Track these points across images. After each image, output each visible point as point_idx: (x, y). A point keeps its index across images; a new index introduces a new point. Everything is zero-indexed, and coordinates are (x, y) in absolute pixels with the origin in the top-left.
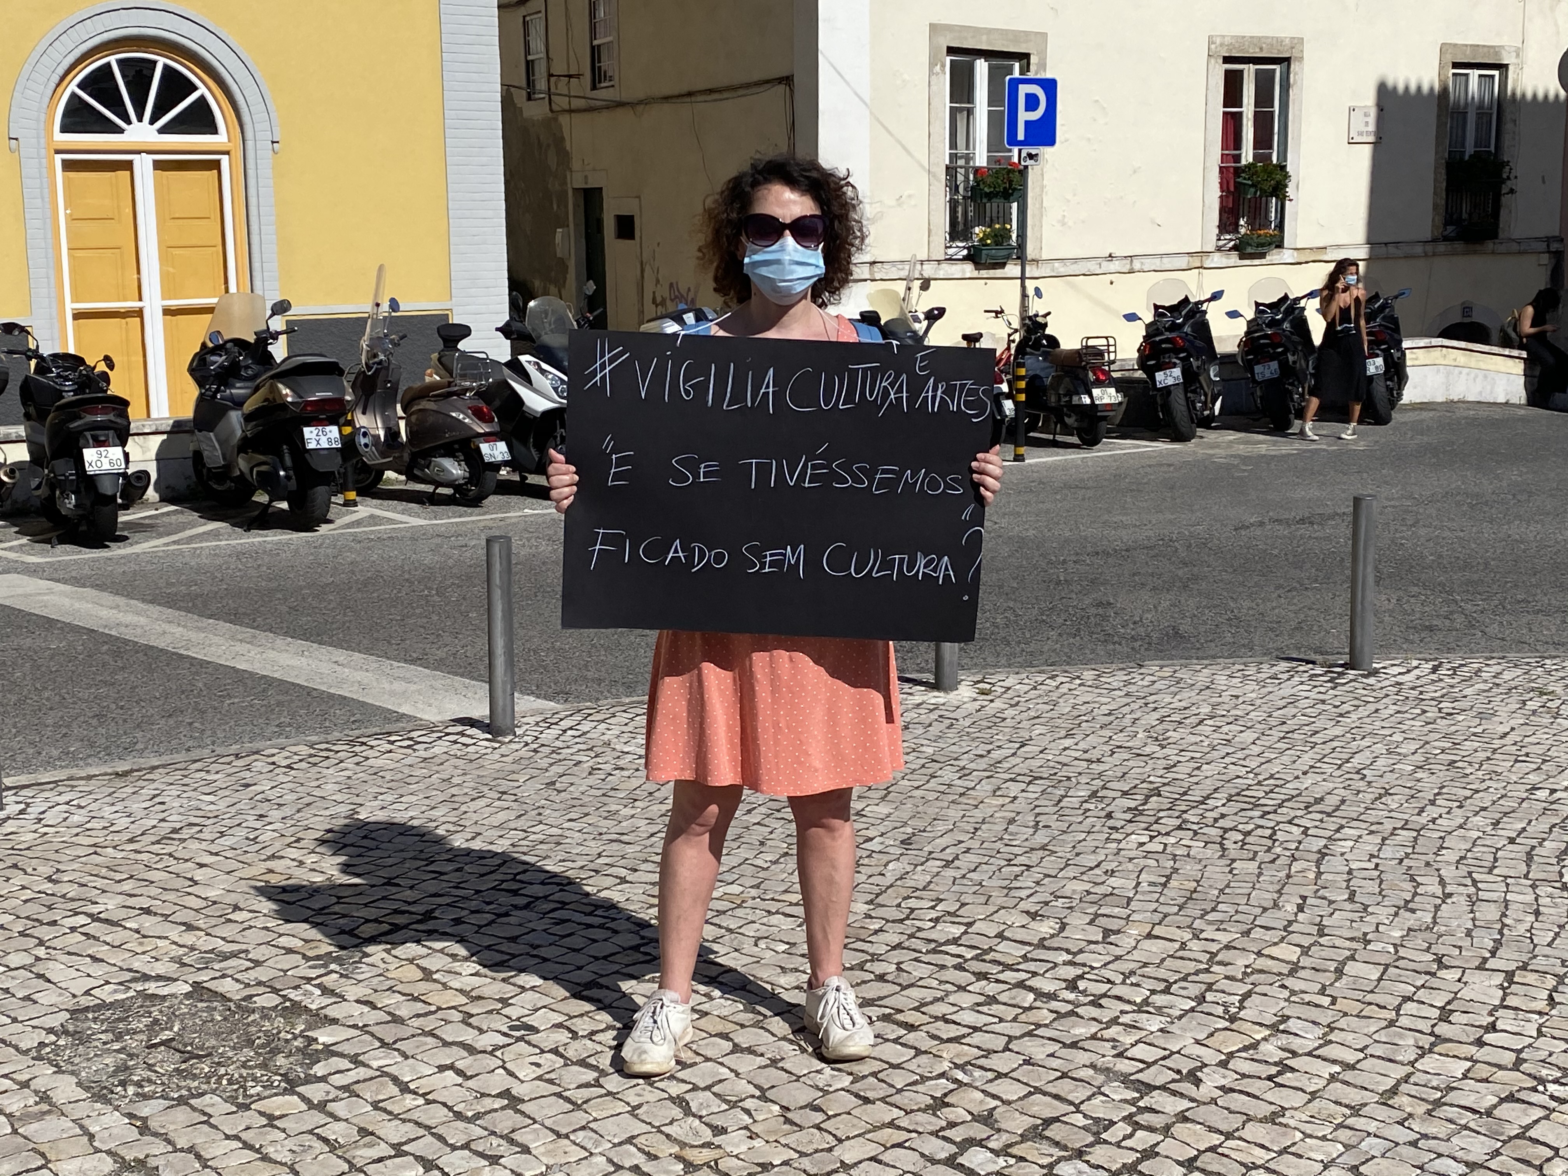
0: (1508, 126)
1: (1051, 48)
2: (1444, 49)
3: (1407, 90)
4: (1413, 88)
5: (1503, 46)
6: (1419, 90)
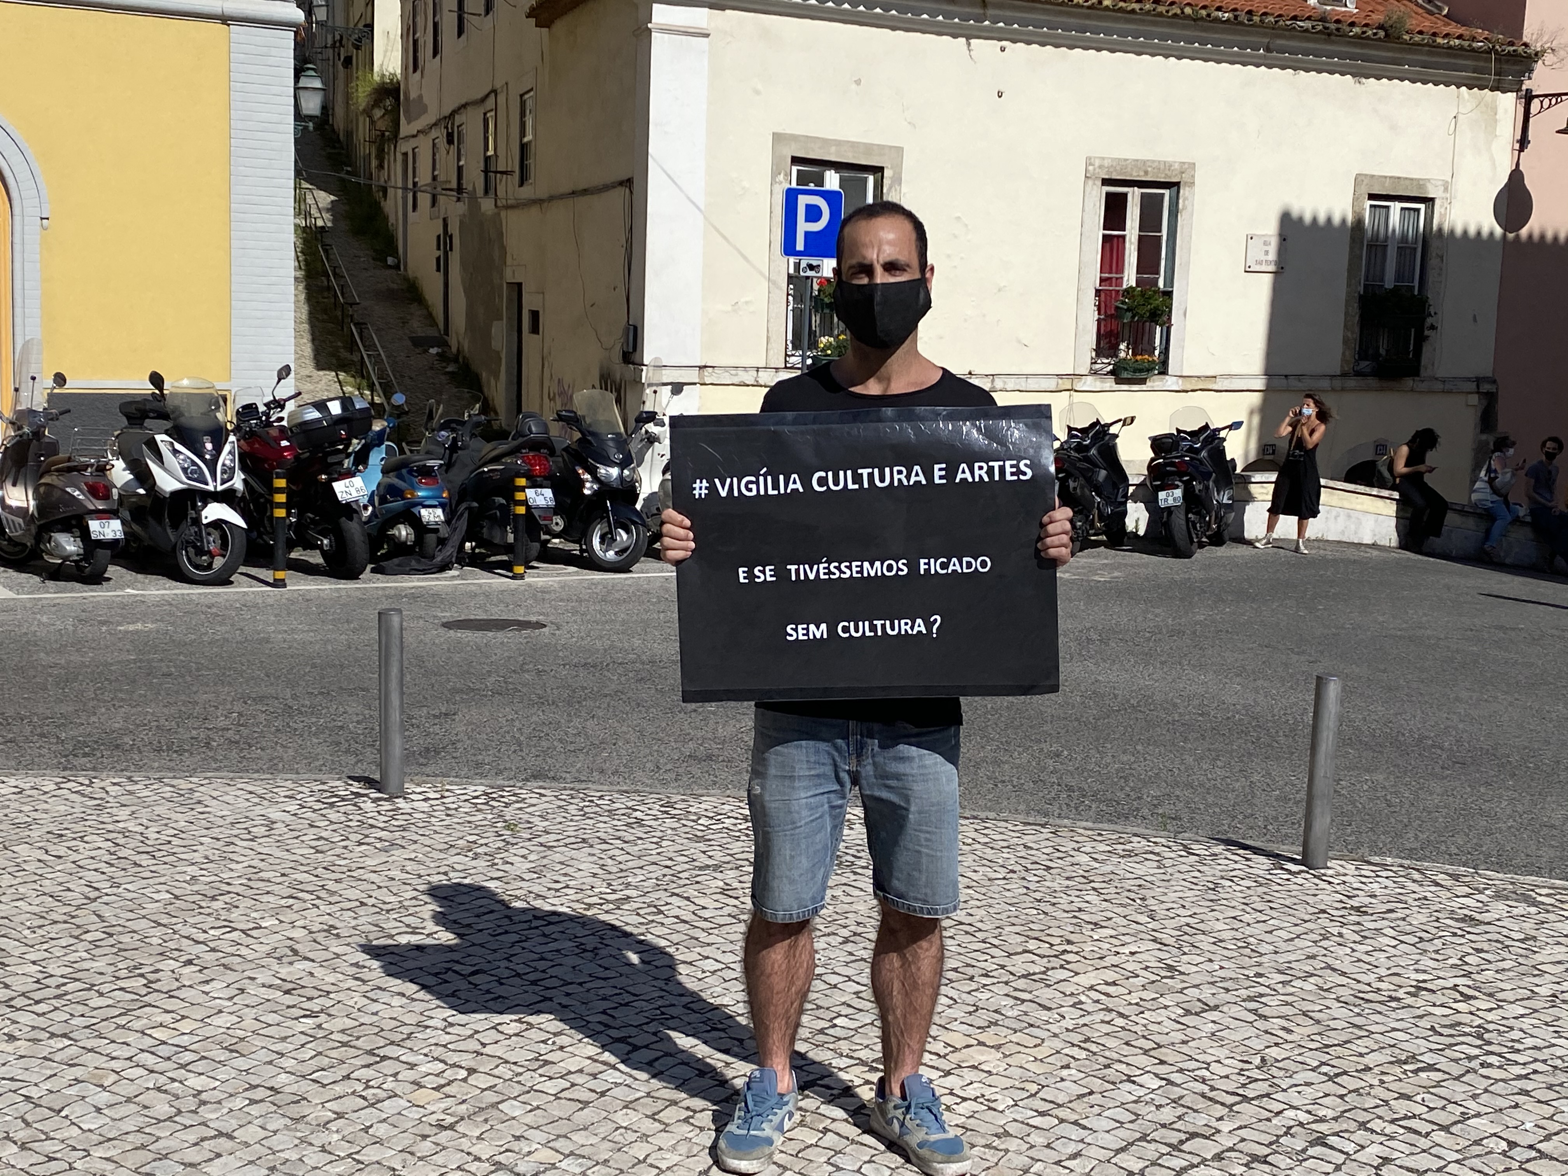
0: (1433, 262)
1: (908, 163)
2: (1359, 179)
3: (1315, 220)
4: (1322, 219)
5: (1429, 180)
6: (1329, 220)
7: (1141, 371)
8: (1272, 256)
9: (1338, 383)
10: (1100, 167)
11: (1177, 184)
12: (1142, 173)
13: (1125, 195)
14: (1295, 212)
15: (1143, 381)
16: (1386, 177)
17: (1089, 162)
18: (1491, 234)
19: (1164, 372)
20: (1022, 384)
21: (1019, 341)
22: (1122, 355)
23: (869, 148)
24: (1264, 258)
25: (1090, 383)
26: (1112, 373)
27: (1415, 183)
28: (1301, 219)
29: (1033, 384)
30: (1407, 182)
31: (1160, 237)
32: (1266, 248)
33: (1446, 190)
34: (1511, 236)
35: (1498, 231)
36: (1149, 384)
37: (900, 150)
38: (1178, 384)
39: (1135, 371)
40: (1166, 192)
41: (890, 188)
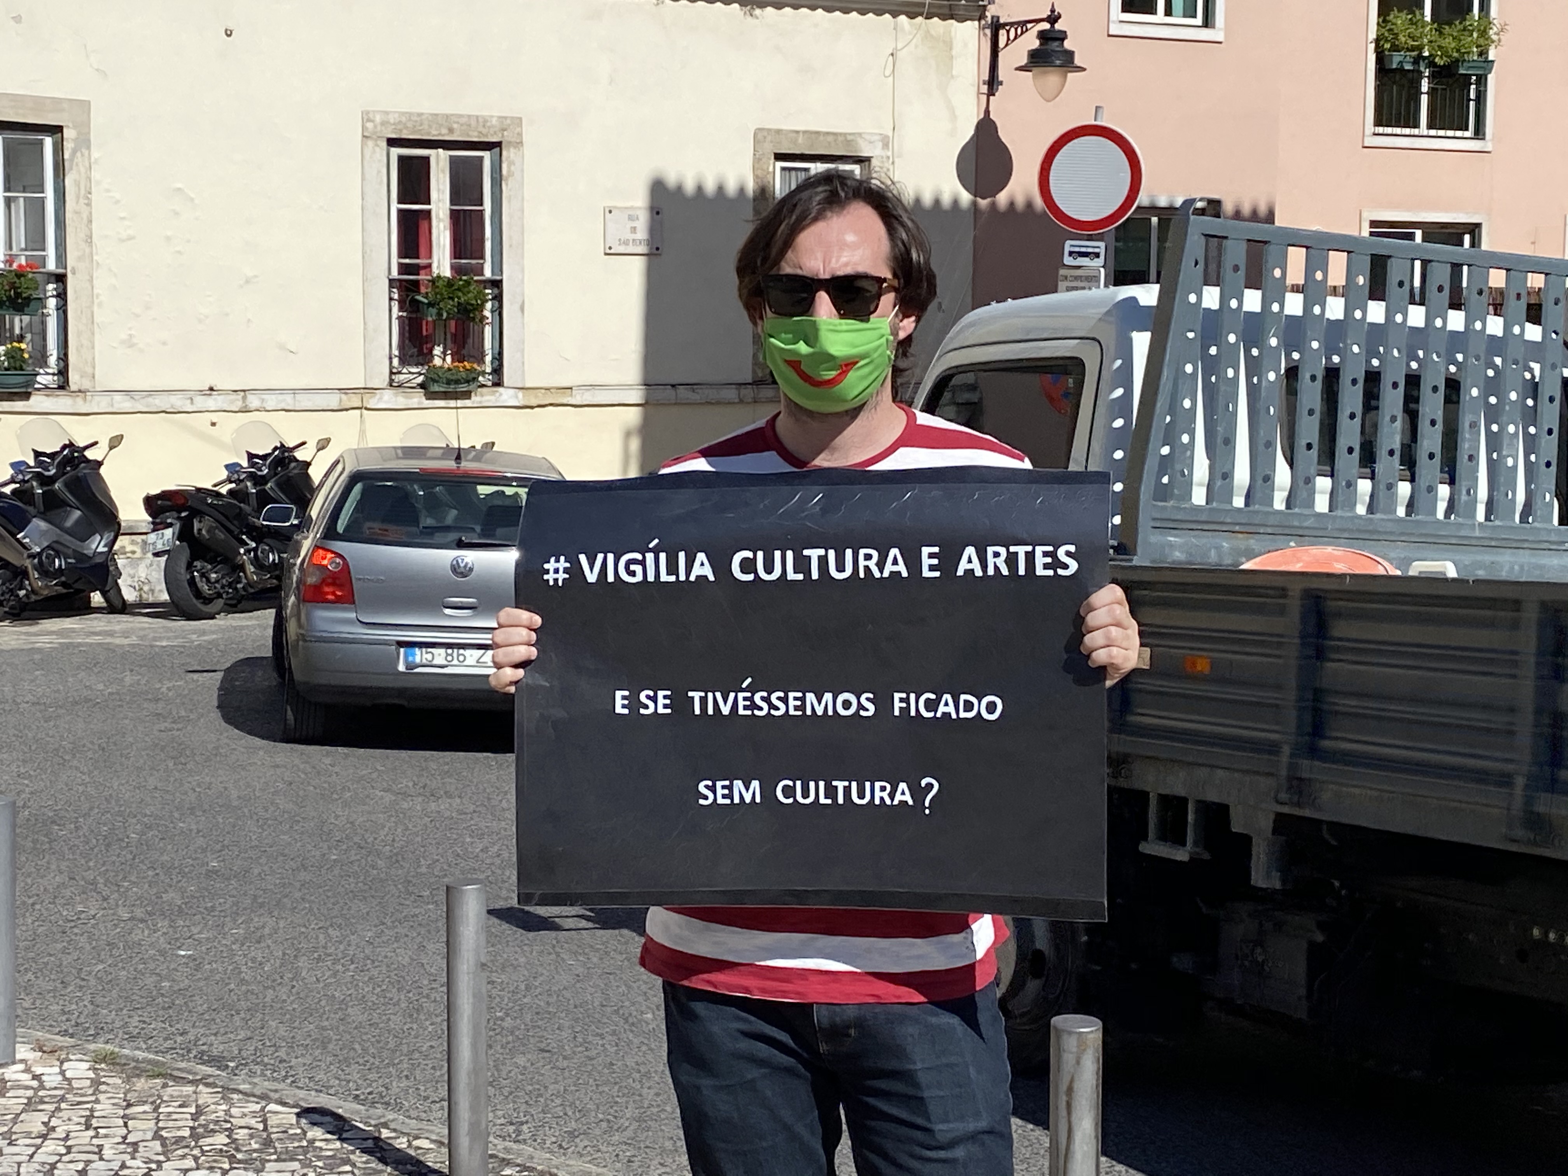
1: (97, 119)
2: (760, 136)
3: (700, 189)
4: (710, 187)
5: (860, 134)
6: (721, 189)
7: (457, 382)
8: (642, 234)
9: (748, 392)
10: (383, 124)
11: (499, 144)
12: (444, 131)
13: (427, 159)
14: (671, 179)
15: (467, 395)
16: (797, 132)
17: (366, 117)
18: (956, 203)
19: (498, 383)
20: (288, 401)
21: (282, 347)
22: (437, 362)
23: (39, 102)
24: (631, 237)
25: (389, 398)
26: (422, 386)
27: (840, 139)
28: (679, 189)
29: (305, 401)
30: (830, 138)
31: (481, 212)
32: (634, 224)
33: (886, 146)
34: (983, 203)
35: (966, 197)
36: (475, 399)
37: (85, 106)
38: (520, 399)
39: (449, 382)
40: (486, 155)
41: (74, 152)
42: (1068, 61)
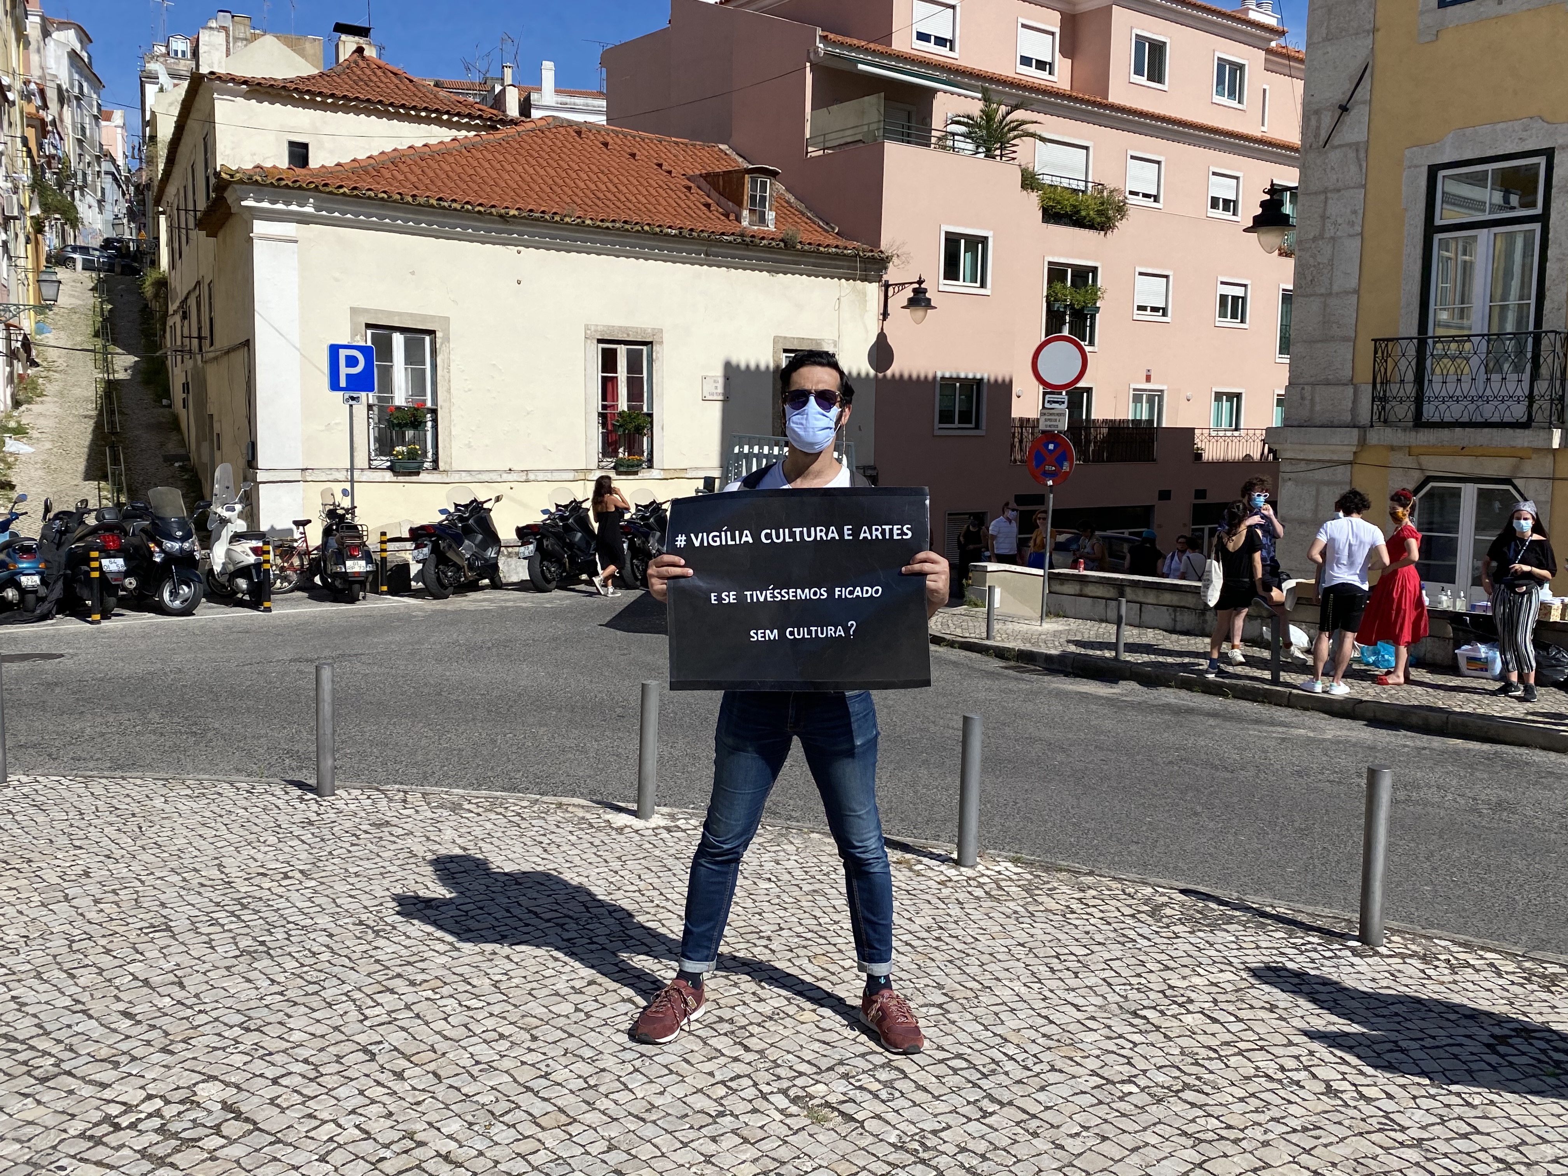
1: (453, 327)
2: (776, 340)
3: (748, 367)
4: (753, 366)
5: (823, 340)
6: (758, 367)
7: (632, 466)
8: (720, 390)
10: (596, 331)
11: (651, 343)
12: (625, 335)
13: (616, 350)
14: (734, 361)
15: (636, 473)
16: (793, 338)
17: (587, 328)
18: (868, 375)
19: (651, 467)
20: (549, 476)
21: (545, 447)
22: (621, 455)
23: (424, 317)
24: (715, 391)
26: (614, 467)
28: (738, 366)
29: (557, 476)
30: (809, 341)
31: (642, 377)
32: (716, 385)
34: (880, 375)
35: (872, 372)
36: (640, 475)
37: (447, 319)
38: (662, 475)
39: (628, 466)
40: (645, 348)
41: (442, 344)
42: (927, 304)
